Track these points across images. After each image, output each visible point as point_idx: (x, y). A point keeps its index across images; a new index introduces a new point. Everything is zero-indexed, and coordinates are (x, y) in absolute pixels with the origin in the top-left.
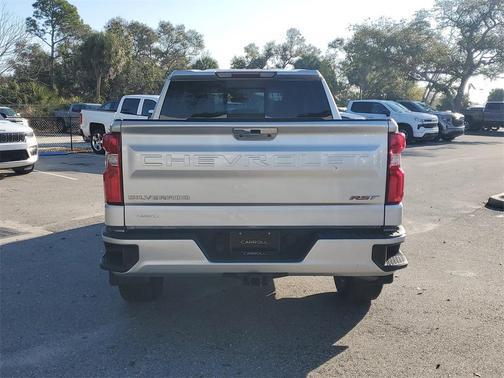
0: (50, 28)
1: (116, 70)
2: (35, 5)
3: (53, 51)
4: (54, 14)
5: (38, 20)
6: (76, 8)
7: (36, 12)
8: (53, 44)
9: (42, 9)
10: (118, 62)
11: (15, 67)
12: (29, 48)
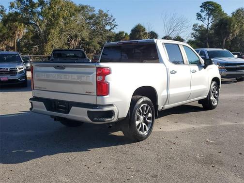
0: (208, 16)
1: (233, 35)
2: (201, 7)
3: (208, 28)
4: (209, 10)
5: (202, 14)
6: (220, 6)
7: (202, 10)
8: (208, 24)
9: (204, 8)
10: (235, 31)
11: (194, 36)
12: (199, 27)
